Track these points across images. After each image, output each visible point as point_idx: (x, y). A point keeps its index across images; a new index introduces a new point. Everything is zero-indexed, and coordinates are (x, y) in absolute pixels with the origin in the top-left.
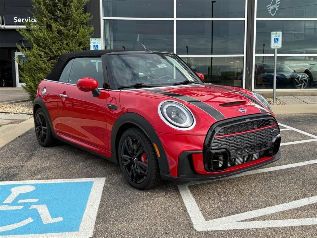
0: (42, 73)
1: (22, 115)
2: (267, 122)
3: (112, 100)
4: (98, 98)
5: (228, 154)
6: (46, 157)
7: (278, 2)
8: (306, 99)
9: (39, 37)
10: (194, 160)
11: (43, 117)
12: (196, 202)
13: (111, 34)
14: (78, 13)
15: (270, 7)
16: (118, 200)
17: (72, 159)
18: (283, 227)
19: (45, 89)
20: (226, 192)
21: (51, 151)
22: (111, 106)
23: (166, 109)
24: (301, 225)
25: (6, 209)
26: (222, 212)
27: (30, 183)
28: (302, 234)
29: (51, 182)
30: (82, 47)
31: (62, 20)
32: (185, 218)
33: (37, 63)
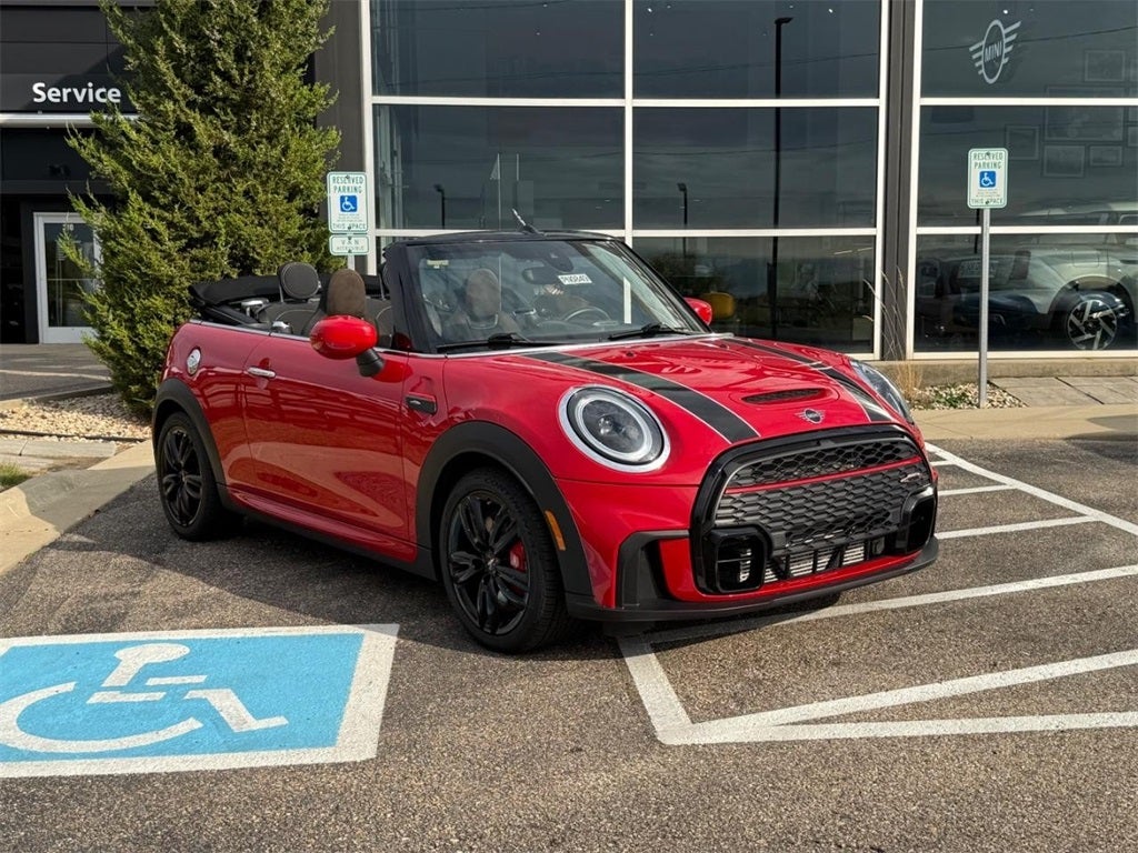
0: (158, 294)
1: (87, 441)
2: (889, 452)
3: (421, 382)
4: (377, 379)
5: (765, 543)
6: (203, 569)
7: (1008, 35)
8: (1100, 388)
9: (150, 168)
10: (664, 561)
11: (187, 443)
12: (671, 683)
13: (395, 148)
14: (287, 85)
15: (981, 53)
16: (440, 677)
17: (288, 576)
18: (905, 737)
19: (197, 351)
20: (761, 658)
21: (215, 552)
22: (418, 403)
23: (584, 411)
24: (958, 732)
25: (115, 700)
26: (742, 704)
27: (171, 638)
28: (953, 752)
29: (233, 636)
30: (298, 202)
31: (229, 110)
32: (634, 719)
33: (141, 261)
